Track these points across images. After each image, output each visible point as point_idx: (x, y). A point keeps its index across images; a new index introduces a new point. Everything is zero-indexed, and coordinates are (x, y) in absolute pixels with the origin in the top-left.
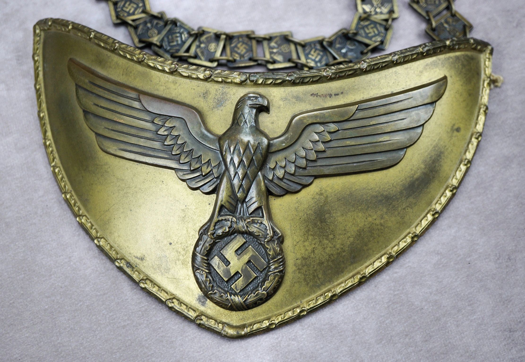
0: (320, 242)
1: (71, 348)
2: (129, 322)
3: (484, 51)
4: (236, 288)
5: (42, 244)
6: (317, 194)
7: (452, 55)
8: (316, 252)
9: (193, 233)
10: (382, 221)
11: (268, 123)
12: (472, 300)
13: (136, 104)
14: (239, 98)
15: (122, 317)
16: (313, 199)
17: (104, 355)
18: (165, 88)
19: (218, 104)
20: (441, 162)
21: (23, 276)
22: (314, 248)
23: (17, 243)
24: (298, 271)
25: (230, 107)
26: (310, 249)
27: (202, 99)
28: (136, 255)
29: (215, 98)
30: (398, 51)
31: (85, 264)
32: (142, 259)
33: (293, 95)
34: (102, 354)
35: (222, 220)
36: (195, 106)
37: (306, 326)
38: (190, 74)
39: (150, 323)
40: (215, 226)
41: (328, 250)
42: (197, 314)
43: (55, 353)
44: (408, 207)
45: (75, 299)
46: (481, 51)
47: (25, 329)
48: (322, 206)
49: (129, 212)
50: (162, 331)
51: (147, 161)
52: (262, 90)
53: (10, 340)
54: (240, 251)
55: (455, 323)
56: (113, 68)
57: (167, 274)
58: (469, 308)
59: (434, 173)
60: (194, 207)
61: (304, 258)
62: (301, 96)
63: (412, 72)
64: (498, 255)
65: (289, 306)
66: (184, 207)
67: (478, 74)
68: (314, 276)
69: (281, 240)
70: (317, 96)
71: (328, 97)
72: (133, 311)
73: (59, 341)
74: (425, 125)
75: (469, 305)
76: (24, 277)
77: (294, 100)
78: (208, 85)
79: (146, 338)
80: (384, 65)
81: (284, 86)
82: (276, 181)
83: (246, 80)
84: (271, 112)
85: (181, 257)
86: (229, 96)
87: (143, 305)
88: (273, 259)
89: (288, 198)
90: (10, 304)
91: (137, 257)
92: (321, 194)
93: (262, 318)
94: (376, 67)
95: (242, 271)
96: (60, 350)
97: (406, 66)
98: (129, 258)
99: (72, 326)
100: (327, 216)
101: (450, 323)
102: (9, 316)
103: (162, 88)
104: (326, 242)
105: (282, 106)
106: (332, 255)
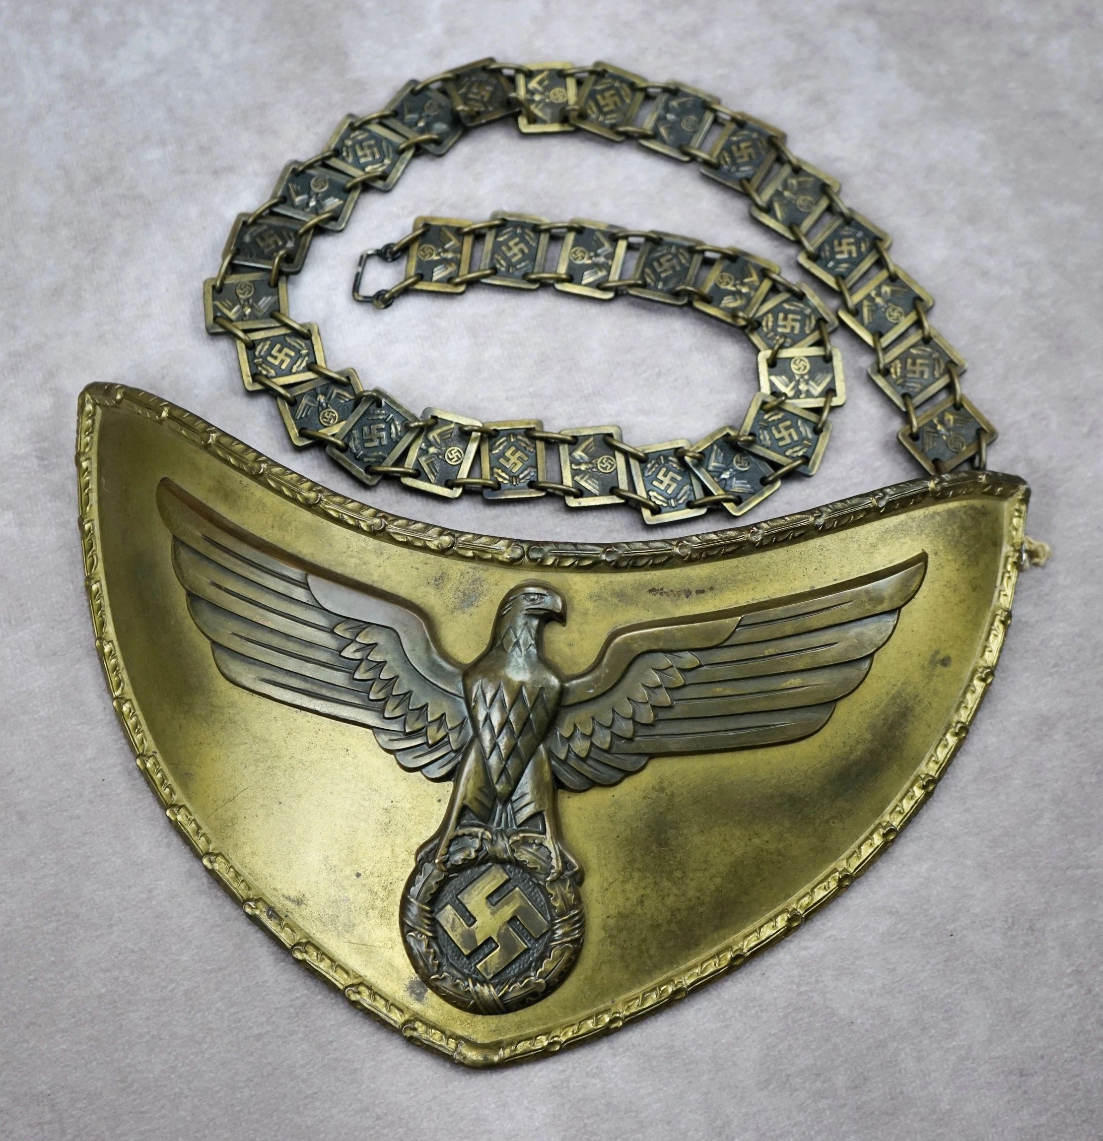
0: (656, 883)
1: (151, 1076)
2: (269, 1028)
3: (1011, 495)
4: (486, 969)
5: (94, 860)
6: (653, 788)
7: (940, 508)
8: (646, 903)
9: (403, 856)
10: (781, 846)
11: (562, 645)
12: (951, 1009)
13: (299, 594)
14: (507, 591)
15: (256, 1017)
16: (644, 798)
17: (218, 1092)
18: (358, 561)
19: (463, 601)
20: (906, 727)
21: (54, 925)
22: (642, 896)
23: (42, 857)
24: (609, 940)
25: (487, 610)
26: (634, 897)
27: (432, 590)
28: (286, 893)
29: (457, 589)
30: (827, 506)
31: (181, 905)
32: (299, 902)
33: (613, 590)
34: (215, 1089)
35: (464, 835)
36: (418, 601)
37: (621, 1050)
38: (410, 539)
39: (311, 1031)
40: (449, 846)
41: (670, 901)
42: (407, 1017)
43: (120, 1085)
44: (834, 817)
45: (160, 977)
46: (1004, 496)
47: (60, 1035)
48: (661, 813)
49: (277, 806)
50: (336, 1049)
51: (318, 709)
52: (551, 578)
53: (31, 1055)
54: (495, 898)
55: (915, 1054)
56: (253, 510)
57: (348, 936)
58: (945, 1025)
59: (890, 749)
60: (408, 806)
61: (622, 916)
62: (629, 591)
63: (856, 546)
64: (1010, 920)
65: (588, 1008)
66: (387, 804)
67: (996, 544)
68: (641, 951)
69: (579, 878)
70: (661, 594)
71: (683, 596)
72: (278, 1006)
73: (128, 1061)
74: (876, 656)
75: (944, 1020)
76: (57, 929)
77: (615, 600)
78: (445, 562)
79: (302, 1062)
80: (797, 534)
81: (596, 572)
82: (572, 762)
83: (522, 557)
84: (569, 622)
85: (378, 903)
86: (486, 586)
87: (298, 995)
88: (560, 916)
89: (595, 797)
90: (30, 981)
91: (288, 898)
92: (662, 789)
93: (535, 1030)
94: (781, 539)
95: (499, 936)
96: (129, 1079)
97: (842, 534)
98: (273, 899)
99: (155, 1032)
100: (671, 832)
101: (906, 1053)
102: (28, 1007)
103: (353, 561)
104: (667, 884)
105: (590, 612)
106: (679, 910)
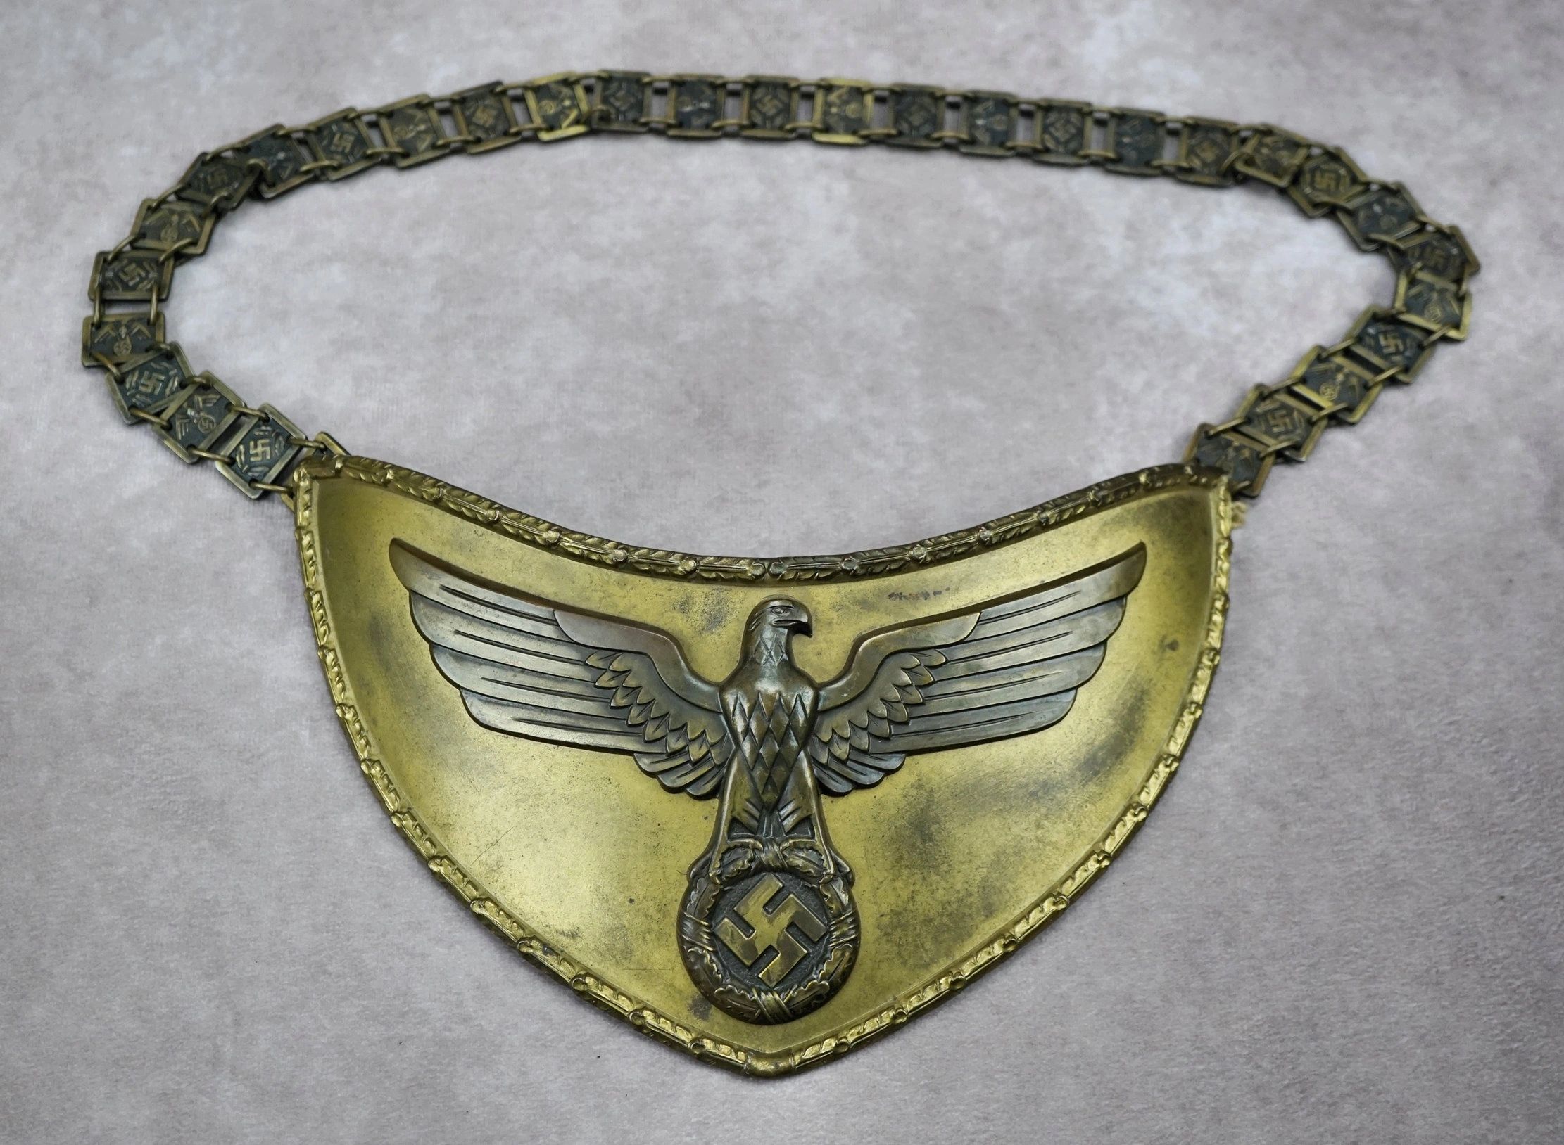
0: (924, 879)
3: (1215, 486)
4: (769, 978)
6: (912, 786)
7: (1152, 499)
8: (918, 898)
9: (675, 876)
10: (1039, 832)
11: (810, 655)
13: (547, 630)
14: (751, 609)
16: (905, 796)
18: (602, 595)
19: (710, 622)
20: (1144, 710)
22: (913, 892)
24: (885, 938)
25: (733, 629)
26: (905, 894)
27: (679, 616)
28: (559, 928)
29: (703, 611)
30: (1048, 503)
32: (573, 936)
33: (855, 598)
35: (736, 847)
36: (665, 628)
38: (652, 567)
40: (721, 860)
41: (940, 894)
42: (694, 1035)
44: (1086, 801)
46: (1207, 487)
48: (922, 809)
49: (542, 844)
51: (577, 741)
52: (794, 592)
54: (772, 904)
56: (491, 557)
57: (626, 963)
59: (1132, 733)
60: (676, 826)
61: (895, 913)
62: (870, 597)
63: (1078, 539)
65: (871, 1008)
66: (654, 828)
67: (1207, 532)
68: (917, 946)
69: (849, 882)
70: (901, 599)
71: (922, 599)
74: (1108, 642)
77: (857, 608)
78: (690, 587)
80: (1023, 531)
81: (836, 582)
82: (835, 766)
83: (763, 574)
84: (814, 633)
85: (655, 926)
86: (731, 606)
88: (835, 917)
89: (858, 798)
91: (562, 933)
92: (921, 787)
93: (822, 1034)
94: (1008, 537)
95: (778, 944)
97: (1064, 529)
98: (547, 936)
100: (934, 828)
103: (597, 596)
104: (935, 878)
105: (835, 621)
106: (949, 903)
